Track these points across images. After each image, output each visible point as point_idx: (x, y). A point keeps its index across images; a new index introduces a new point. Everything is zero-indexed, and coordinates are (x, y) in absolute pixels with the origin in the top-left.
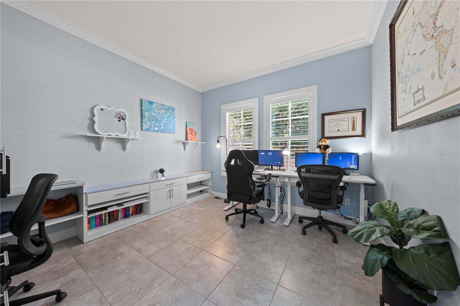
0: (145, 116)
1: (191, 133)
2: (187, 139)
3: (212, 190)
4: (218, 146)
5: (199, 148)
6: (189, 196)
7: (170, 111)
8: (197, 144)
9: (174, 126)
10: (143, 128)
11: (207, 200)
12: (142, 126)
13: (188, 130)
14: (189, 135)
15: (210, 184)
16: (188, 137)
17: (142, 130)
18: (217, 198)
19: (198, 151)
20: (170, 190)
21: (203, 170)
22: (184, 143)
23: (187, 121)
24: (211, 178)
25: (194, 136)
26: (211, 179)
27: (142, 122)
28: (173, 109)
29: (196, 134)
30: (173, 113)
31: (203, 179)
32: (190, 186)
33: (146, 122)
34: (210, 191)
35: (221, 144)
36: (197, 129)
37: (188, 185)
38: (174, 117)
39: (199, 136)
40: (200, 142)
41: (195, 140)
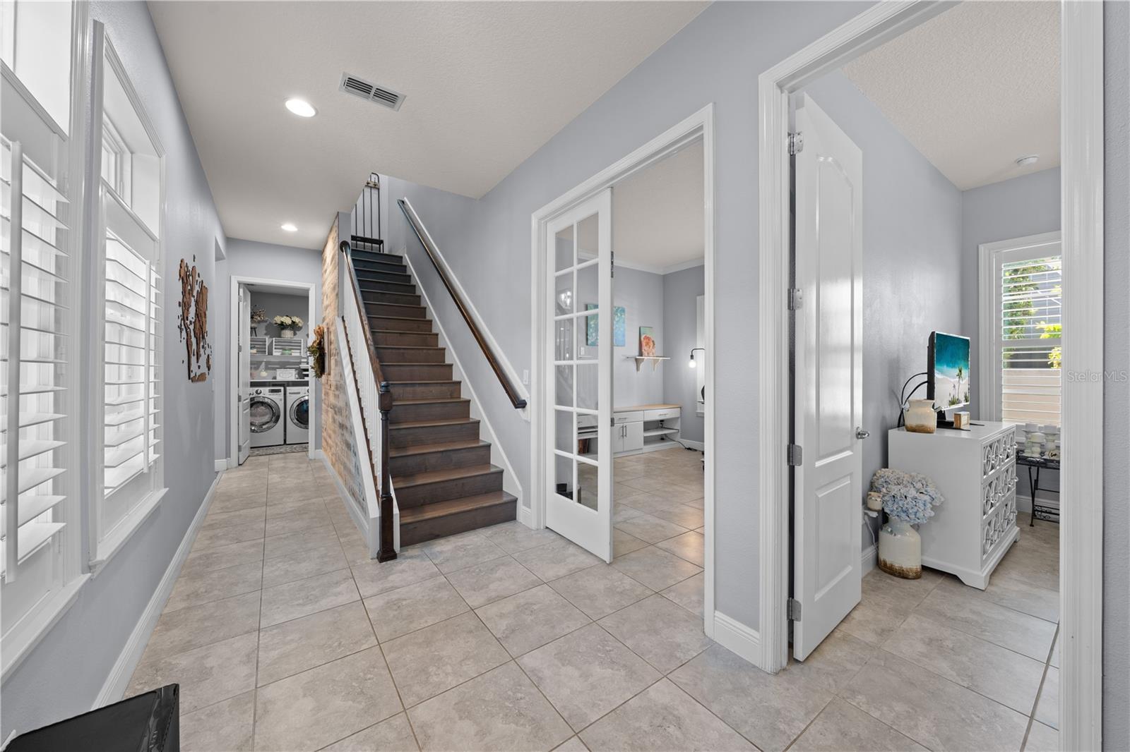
0: (591, 325)
1: (647, 344)
2: (641, 354)
3: (682, 437)
4: (692, 364)
5: (659, 367)
6: (647, 441)
7: (619, 314)
8: (655, 361)
9: (624, 336)
10: (589, 342)
11: (672, 450)
12: (587, 339)
13: (642, 339)
14: (644, 348)
15: (678, 426)
16: (643, 351)
17: (587, 344)
18: (689, 449)
19: (657, 374)
20: (623, 427)
21: (665, 402)
22: (636, 360)
23: (640, 325)
24: (679, 415)
25: (651, 348)
26: (679, 420)
27: (587, 335)
28: (623, 311)
29: (654, 344)
30: (623, 316)
31: (667, 417)
32: (648, 426)
33: (592, 333)
34: (678, 438)
35: (697, 362)
36: (656, 336)
37: (646, 423)
38: (624, 322)
39: (658, 349)
40: (661, 358)
41: (653, 354)
